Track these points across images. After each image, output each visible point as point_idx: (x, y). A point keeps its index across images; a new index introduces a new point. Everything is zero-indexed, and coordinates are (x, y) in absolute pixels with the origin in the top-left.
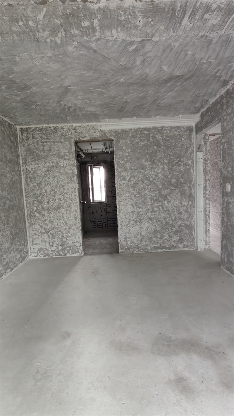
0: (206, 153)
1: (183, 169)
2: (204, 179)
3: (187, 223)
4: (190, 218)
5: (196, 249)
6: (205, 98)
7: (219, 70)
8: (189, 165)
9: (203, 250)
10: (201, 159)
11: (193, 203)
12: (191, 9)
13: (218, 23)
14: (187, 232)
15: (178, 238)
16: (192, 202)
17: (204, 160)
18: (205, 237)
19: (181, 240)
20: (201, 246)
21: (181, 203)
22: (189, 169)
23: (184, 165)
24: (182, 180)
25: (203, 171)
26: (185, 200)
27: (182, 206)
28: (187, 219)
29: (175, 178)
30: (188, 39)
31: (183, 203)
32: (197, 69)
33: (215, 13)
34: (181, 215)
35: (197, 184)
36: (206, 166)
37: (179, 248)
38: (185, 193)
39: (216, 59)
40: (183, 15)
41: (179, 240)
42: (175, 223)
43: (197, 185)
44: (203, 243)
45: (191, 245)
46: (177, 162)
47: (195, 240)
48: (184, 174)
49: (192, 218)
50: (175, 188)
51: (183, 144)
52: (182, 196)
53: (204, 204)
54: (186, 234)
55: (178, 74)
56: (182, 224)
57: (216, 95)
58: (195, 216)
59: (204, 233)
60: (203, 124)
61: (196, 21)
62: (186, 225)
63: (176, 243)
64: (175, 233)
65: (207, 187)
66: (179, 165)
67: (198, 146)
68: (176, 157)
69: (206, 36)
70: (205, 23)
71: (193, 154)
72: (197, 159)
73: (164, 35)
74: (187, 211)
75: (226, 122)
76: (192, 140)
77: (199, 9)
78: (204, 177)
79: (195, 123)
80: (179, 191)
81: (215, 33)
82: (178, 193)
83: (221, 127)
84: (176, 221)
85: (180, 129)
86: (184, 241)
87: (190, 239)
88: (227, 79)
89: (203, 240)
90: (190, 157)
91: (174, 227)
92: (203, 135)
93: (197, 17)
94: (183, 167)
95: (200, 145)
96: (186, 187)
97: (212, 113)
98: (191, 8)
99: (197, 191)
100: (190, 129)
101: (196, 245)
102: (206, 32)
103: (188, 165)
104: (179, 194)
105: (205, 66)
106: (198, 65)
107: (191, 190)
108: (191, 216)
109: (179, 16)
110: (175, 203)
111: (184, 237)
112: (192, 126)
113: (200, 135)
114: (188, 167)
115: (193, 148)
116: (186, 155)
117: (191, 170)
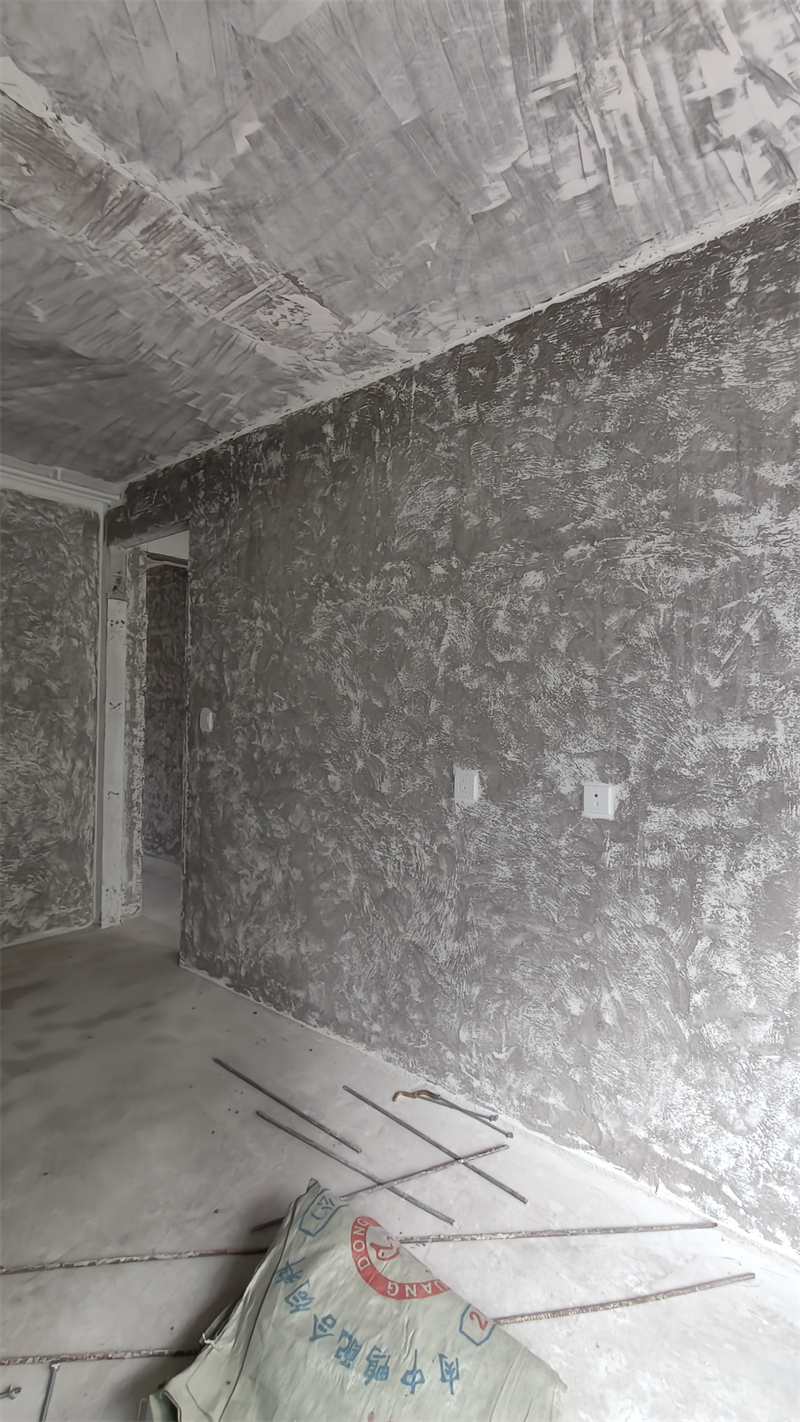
0: (136, 607)
1: (58, 648)
2: (129, 687)
3: (67, 835)
4: (77, 819)
5: (93, 924)
6: (148, 448)
7: (197, 395)
8: (79, 637)
9: (118, 923)
10: (120, 623)
11: (91, 765)
12: (154, 219)
13: (212, 290)
14: (64, 867)
15: (29, 895)
16: (88, 764)
17: (128, 627)
18: (125, 878)
19: (39, 902)
20: (112, 910)
21: (45, 765)
22: (81, 650)
23: (61, 634)
24: (54, 687)
25: (127, 665)
26: (60, 754)
27: (47, 778)
28: (65, 821)
29: (28, 676)
30: (127, 280)
31: (55, 766)
32: (138, 364)
33: (209, 264)
34: (45, 808)
35: (105, 702)
36: (134, 649)
37: (31, 930)
38: (61, 730)
39: (193, 365)
40: (128, 216)
41: (32, 901)
42: (20, 839)
43: (107, 704)
44: (120, 898)
45: (74, 912)
46: (37, 618)
47: (94, 894)
48: (61, 664)
49: (84, 818)
50: (24, 710)
51: (62, 565)
52: (51, 741)
53: (126, 769)
54: (63, 874)
55: (79, 349)
56: (47, 840)
57: (178, 451)
58: (94, 811)
59: (124, 864)
60: (133, 518)
61: (158, 253)
62: (62, 845)
63: (20, 914)
64: (19, 877)
65: (137, 715)
66: (46, 633)
67: (113, 582)
68: (35, 602)
69: (180, 300)
70: (181, 271)
71: (94, 603)
72: (109, 623)
73: (58, 227)
74: (67, 794)
75: (203, 537)
76: (95, 558)
77: (172, 230)
78: (128, 681)
79: (107, 509)
80: (42, 723)
81: (202, 306)
82: (37, 730)
83: (190, 546)
84: (23, 830)
85: (53, 512)
86: (54, 902)
87: (76, 892)
88: (212, 425)
89: (119, 890)
90: (84, 611)
91: (17, 855)
92: (130, 549)
93: (164, 245)
94: (59, 641)
95: (119, 580)
96: (66, 711)
97: (164, 497)
98: (153, 215)
99: (103, 726)
100: (88, 520)
101: (94, 911)
102: (182, 292)
103: (76, 638)
104: (42, 733)
105: (161, 368)
106: (145, 355)
107: (83, 719)
108: (82, 809)
109: (117, 211)
110: (22, 764)
111: (52, 888)
112: (96, 515)
113: (122, 548)
114: (75, 642)
115: (97, 583)
116: (72, 602)
117: (88, 655)
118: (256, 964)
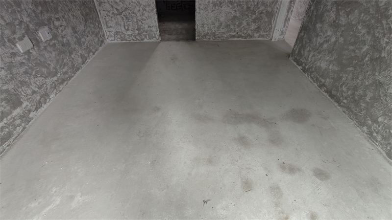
3: (269, 9)
5: (270, 39)
9: (277, 40)
15: (256, 27)
18: (283, 26)
19: (258, 29)
20: (276, 36)
28: (270, 4)
37: (254, 37)
42: (257, 9)
44: (279, 33)
47: (273, 29)
49: (275, 4)
54: (265, 22)
56: (264, 10)
59: (284, 22)
63: (253, 32)
64: (254, 21)
84: (258, 6)
86: (261, 30)
87: (268, 28)
89: (279, 30)
101: (271, 35)
118: (312, 66)
